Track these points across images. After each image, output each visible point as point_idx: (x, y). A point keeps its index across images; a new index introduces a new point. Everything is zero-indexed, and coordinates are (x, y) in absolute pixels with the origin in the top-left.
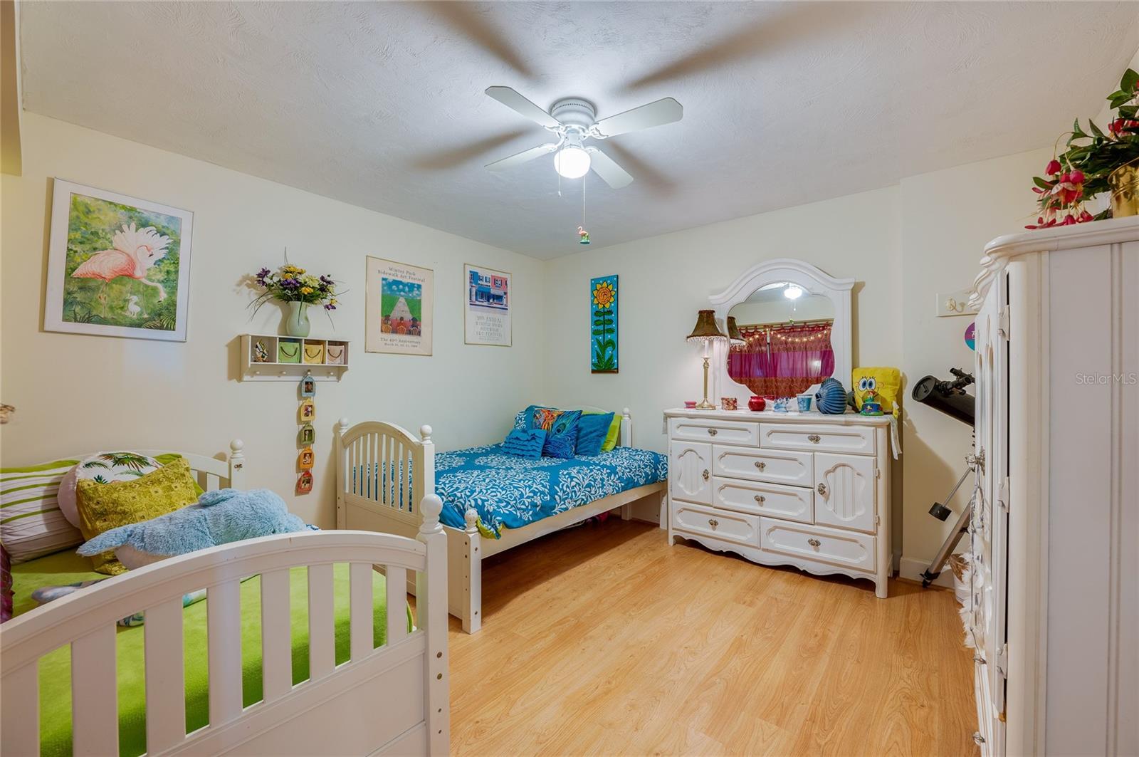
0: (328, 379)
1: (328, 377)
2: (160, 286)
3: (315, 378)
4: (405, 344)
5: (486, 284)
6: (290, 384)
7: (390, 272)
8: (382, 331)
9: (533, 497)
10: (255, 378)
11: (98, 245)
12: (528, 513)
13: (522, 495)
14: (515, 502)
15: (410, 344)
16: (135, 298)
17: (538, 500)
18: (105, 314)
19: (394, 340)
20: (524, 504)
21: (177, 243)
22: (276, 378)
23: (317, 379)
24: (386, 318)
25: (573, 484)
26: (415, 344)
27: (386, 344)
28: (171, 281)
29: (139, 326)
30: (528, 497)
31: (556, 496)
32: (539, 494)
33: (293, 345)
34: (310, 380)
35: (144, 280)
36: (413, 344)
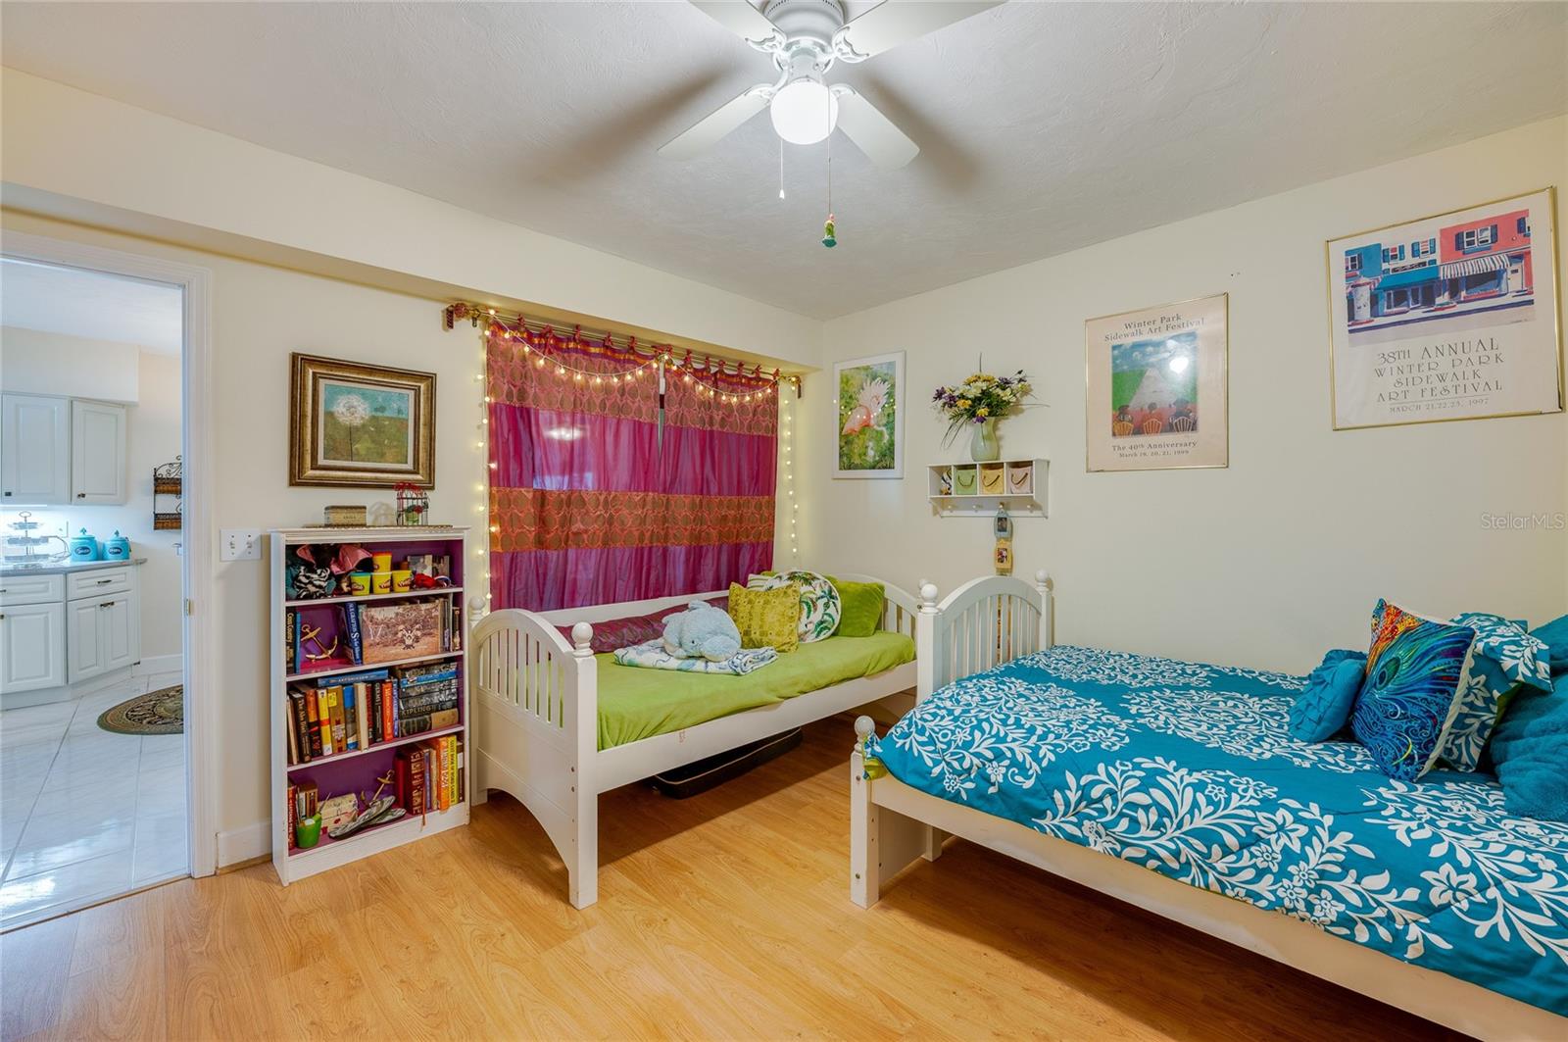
0: (1032, 515)
1: (1031, 512)
2: (884, 429)
3: (1011, 513)
4: (1159, 450)
5: (1417, 260)
6: (987, 520)
7: (1127, 331)
8: (1114, 434)
9: (990, 761)
10: (955, 513)
11: (852, 406)
12: (963, 782)
13: (967, 745)
14: (945, 747)
15: (1170, 449)
16: (871, 444)
17: (997, 773)
18: (857, 461)
19: (1136, 447)
20: (961, 760)
21: (893, 386)
22: (973, 513)
23: (1013, 514)
24: (1121, 411)
25: (1141, 798)
26: (1184, 448)
27: (1121, 455)
28: (890, 425)
29: (874, 468)
30: (978, 755)
31: (1057, 795)
32: (1007, 762)
33: (969, 473)
34: (1005, 516)
35: (875, 427)
36: (1179, 448)
